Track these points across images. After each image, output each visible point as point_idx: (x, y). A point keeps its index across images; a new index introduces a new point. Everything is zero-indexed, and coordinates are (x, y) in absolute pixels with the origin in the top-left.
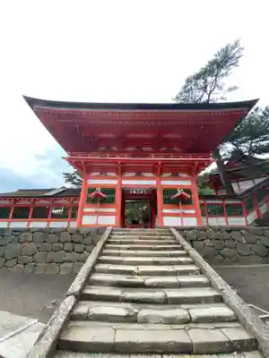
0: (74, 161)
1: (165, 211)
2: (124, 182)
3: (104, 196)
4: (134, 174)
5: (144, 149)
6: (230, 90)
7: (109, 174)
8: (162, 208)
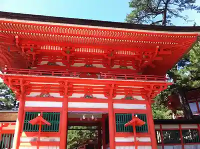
0: (10, 79)
1: (118, 140)
2: (71, 105)
3: (46, 122)
4: (83, 95)
7: (53, 94)
8: (115, 136)
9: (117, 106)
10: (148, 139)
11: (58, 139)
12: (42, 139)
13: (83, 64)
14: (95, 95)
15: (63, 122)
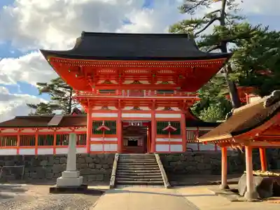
1: (158, 140)
2: (124, 115)
3: (108, 129)
4: (132, 108)
5: (140, 82)
7: (110, 108)
8: (155, 137)
9: (158, 116)
10: (180, 140)
11: (116, 139)
12: (106, 139)
13: (132, 82)
14: (141, 108)
15: (119, 127)
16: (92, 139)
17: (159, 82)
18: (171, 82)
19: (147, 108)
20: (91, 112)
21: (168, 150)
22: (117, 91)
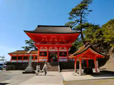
1: (60, 58)
2: (49, 50)
4: (52, 48)
6: (89, 11)
7: (45, 48)
9: (60, 50)
11: (47, 57)
12: (43, 57)
13: (52, 40)
14: (55, 48)
15: (48, 54)
16: (39, 57)
17: (60, 40)
18: (64, 40)
19: (57, 48)
20: (39, 49)
21: (62, 61)
22: (47, 43)
